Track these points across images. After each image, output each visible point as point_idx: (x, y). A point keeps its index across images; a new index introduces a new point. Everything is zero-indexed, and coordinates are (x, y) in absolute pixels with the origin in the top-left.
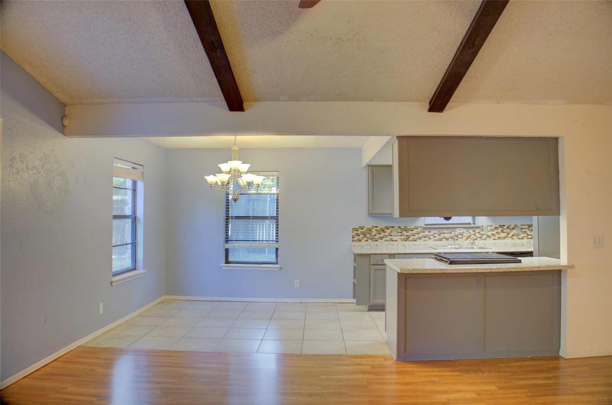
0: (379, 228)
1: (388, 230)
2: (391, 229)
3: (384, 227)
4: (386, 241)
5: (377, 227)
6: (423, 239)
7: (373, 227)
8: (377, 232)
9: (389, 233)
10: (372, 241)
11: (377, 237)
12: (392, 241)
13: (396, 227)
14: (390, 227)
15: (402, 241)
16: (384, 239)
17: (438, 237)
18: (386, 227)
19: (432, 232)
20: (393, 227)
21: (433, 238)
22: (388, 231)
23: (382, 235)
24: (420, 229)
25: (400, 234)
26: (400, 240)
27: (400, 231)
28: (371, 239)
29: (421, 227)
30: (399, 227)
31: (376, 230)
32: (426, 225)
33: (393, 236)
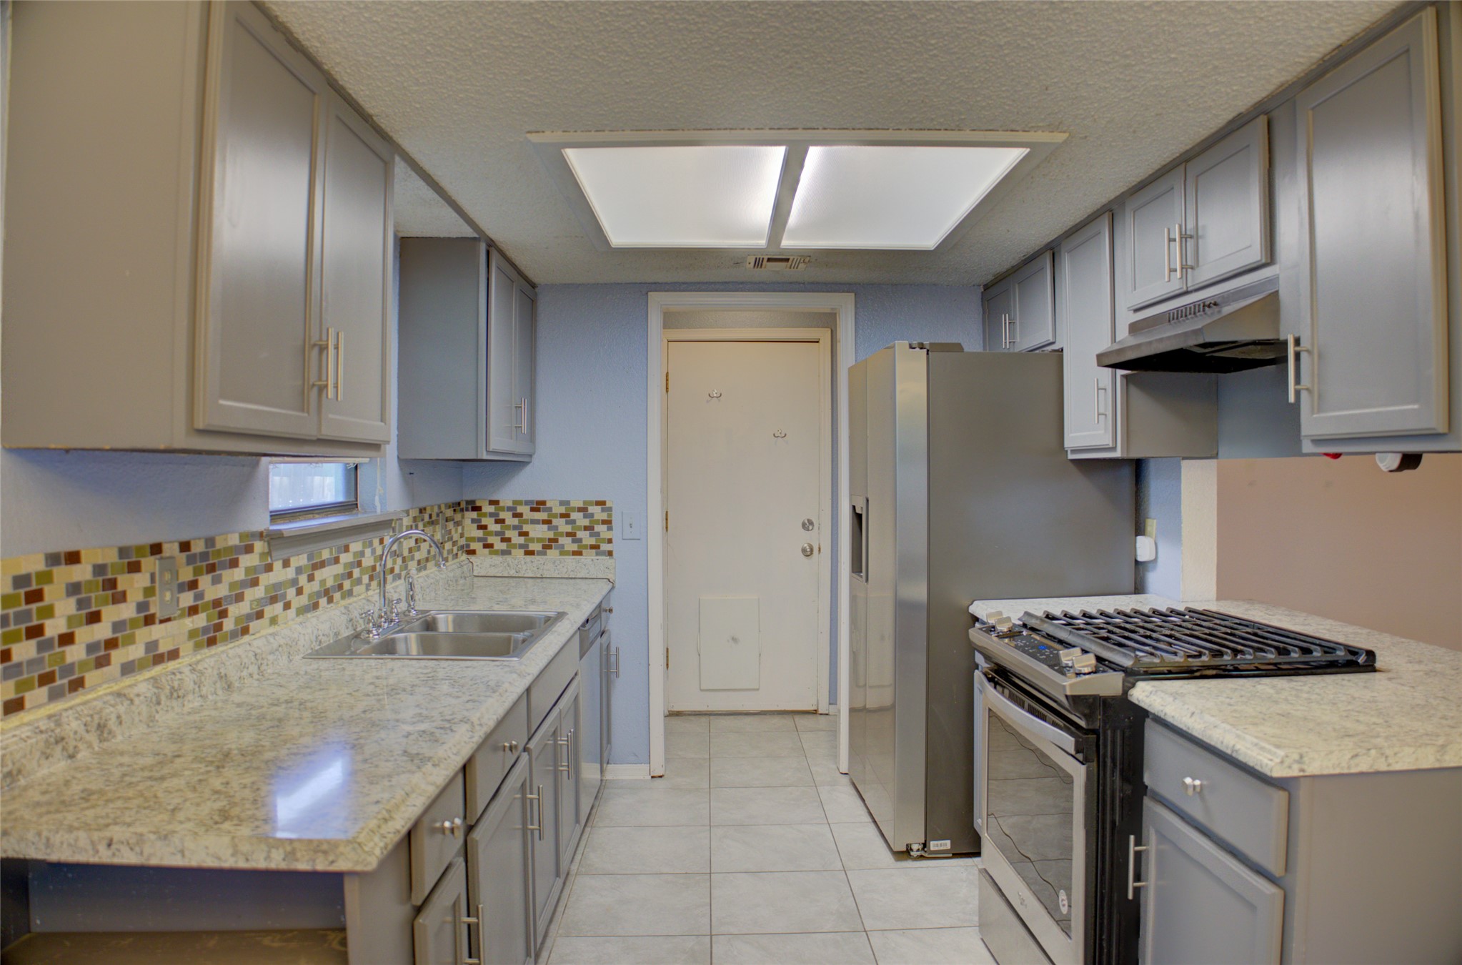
0: (82, 572)
1: (136, 576)
2: (149, 563)
3: (111, 557)
4: (128, 669)
5: (73, 558)
6: (269, 611)
7: (53, 559)
8: (81, 604)
9: (140, 598)
10: (55, 696)
11: (75, 653)
12: (159, 659)
13: (171, 549)
14: (139, 550)
15: (198, 646)
16: (118, 656)
17: (310, 588)
18: (123, 552)
19: (295, 562)
20: (156, 549)
21: (298, 602)
22: (134, 585)
23: (102, 631)
24: (259, 546)
25: (187, 599)
26: (186, 648)
27: (186, 574)
28: (46, 679)
29: (261, 535)
30: (185, 546)
31: (74, 589)
32: (277, 516)
33: (162, 622)
